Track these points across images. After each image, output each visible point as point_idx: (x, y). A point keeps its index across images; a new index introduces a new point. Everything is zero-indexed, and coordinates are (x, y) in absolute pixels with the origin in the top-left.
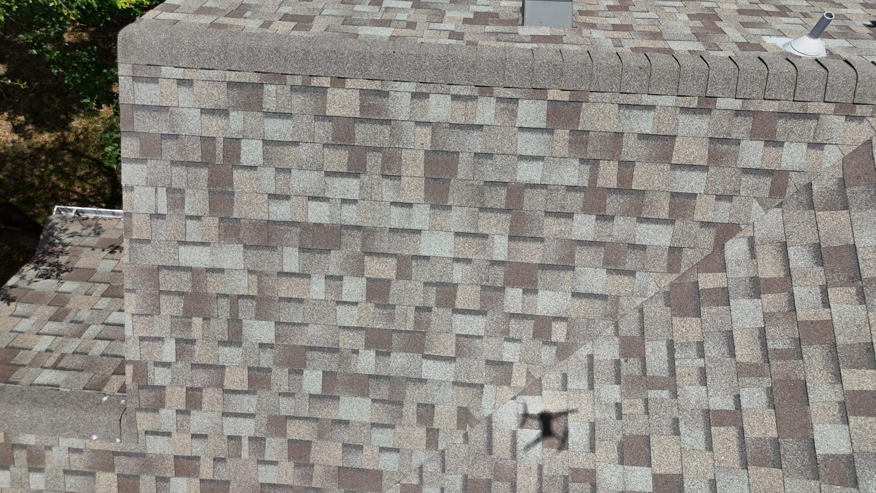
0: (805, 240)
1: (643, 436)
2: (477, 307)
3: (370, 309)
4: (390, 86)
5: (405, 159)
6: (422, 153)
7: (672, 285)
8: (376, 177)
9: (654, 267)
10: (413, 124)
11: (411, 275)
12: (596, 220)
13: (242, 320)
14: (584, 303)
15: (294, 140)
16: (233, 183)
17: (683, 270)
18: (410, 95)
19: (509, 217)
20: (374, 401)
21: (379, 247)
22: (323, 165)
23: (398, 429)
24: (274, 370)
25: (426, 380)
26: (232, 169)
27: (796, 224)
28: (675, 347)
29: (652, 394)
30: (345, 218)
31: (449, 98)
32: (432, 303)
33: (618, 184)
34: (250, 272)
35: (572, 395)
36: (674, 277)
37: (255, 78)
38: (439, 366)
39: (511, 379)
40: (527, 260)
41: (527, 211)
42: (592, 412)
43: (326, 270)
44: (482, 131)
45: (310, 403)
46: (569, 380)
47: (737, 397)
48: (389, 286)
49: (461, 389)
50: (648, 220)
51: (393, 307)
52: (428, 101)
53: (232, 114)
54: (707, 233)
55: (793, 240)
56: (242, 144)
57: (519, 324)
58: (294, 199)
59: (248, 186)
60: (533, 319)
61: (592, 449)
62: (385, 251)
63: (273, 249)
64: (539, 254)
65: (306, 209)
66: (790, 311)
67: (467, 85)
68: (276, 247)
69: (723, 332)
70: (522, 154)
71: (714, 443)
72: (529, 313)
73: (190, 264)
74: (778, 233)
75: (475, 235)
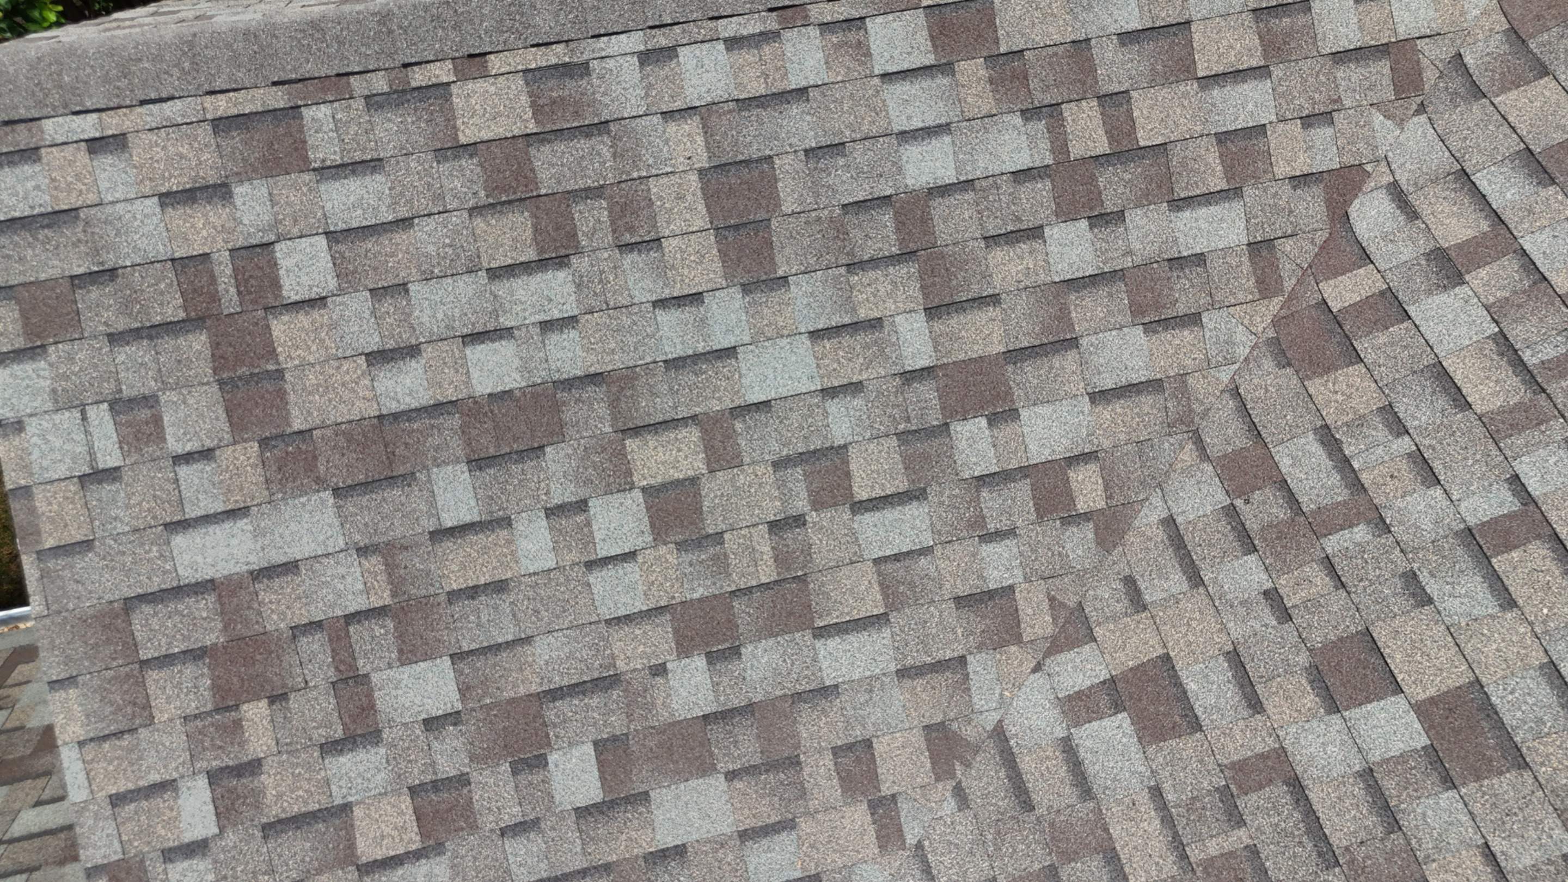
0: (1498, 153)
1: (1352, 636)
2: (901, 484)
3: (667, 561)
4: (588, 50)
5: (660, 198)
6: (694, 177)
7: (1276, 322)
8: (606, 255)
9: (1232, 294)
10: (656, 119)
11: (739, 455)
12: (1091, 229)
13: (366, 676)
14: (1119, 410)
15: (400, 215)
16: (274, 350)
17: (1289, 284)
18: (635, 59)
19: (913, 268)
20: (731, 776)
21: (652, 410)
22: (479, 257)
23: (805, 826)
24: (474, 776)
25: (836, 686)
26: (265, 318)
27: (1465, 132)
28: (1337, 436)
29: (1332, 544)
30: (559, 364)
31: (721, 46)
32: (801, 504)
33: (1110, 144)
34: (363, 551)
35: (1161, 614)
36: (1275, 304)
37: (278, 99)
38: (856, 645)
39: (1018, 626)
40: (976, 351)
41: (947, 245)
42: (1220, 631)
43: (544, 497)
44: (808, 100)
45: (580, 831)
46: (1142, 585)
47: (1515, 481)
48: (697, 494)
49: (919, 683)
50: (1190, 202)
51: (718, 537)
52: (679, 64)
53: (240, 191)
54: (1309, 199)
55: (1474, 161)
56: (278, 255)
57: (1000, 495)
58: (428, 351)
59: (314, 348)
60: (1026, 476)
61: (1255, 705)
62: (668, 417)
63: (408, 479)
64: (998, 332)
65: (461, 365)
66: (1535, 283)
67: (751, 12)
68: (413, 473)
69: (1422, 371)
70: (904, 128)
71: (1511, 589)
72: (1014, 464)
73: (209, 573)
74: (1439, 158)
75: (855, 327)
